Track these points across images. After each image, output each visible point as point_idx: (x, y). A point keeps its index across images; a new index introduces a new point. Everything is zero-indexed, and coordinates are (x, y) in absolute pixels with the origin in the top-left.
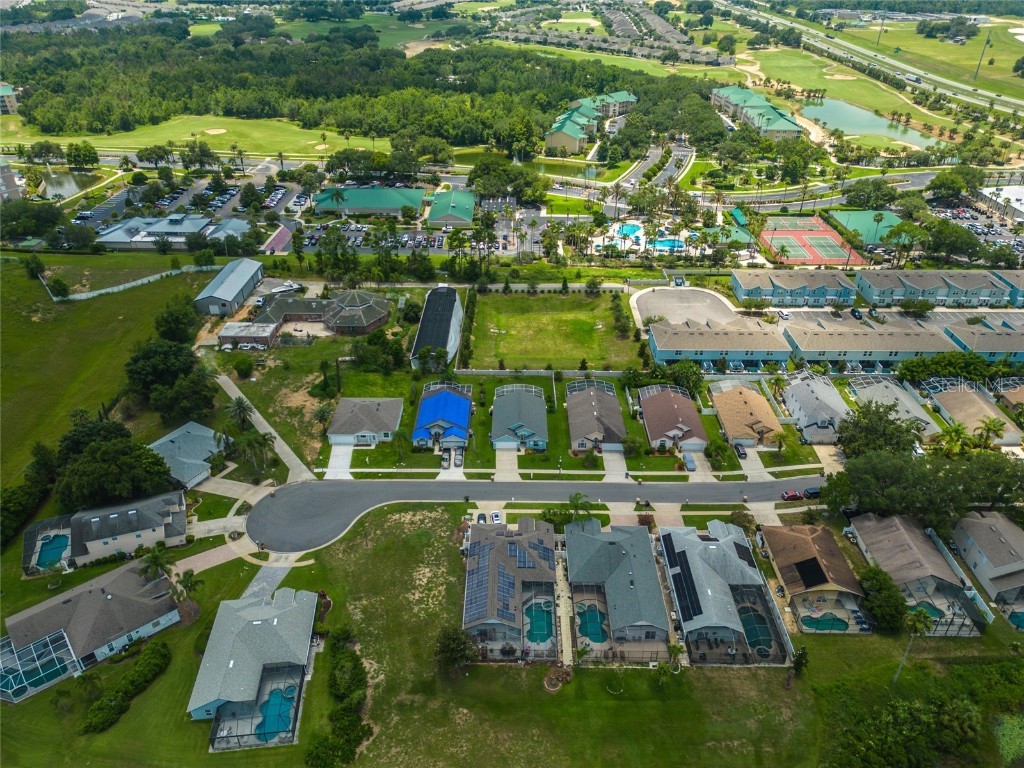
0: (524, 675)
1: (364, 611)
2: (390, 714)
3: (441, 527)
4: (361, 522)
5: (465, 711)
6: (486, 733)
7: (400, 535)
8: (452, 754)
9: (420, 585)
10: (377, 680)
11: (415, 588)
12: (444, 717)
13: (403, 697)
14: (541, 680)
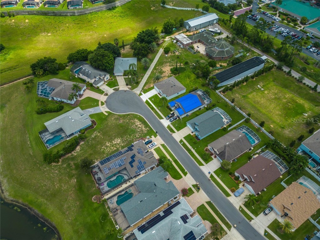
0: (94, 189)
1: (95, 136)
2: (66, 163)
3: (140, 133)
4: (129, 115)
5: (75, 181)
6: (71, 190)
7: (129, 126)
8: (62, 186)
9: (113, 143)
10: (74, 154)
11: (111, 142)
12: (71, 176)
13: (72, 163)
14: (94, 195)
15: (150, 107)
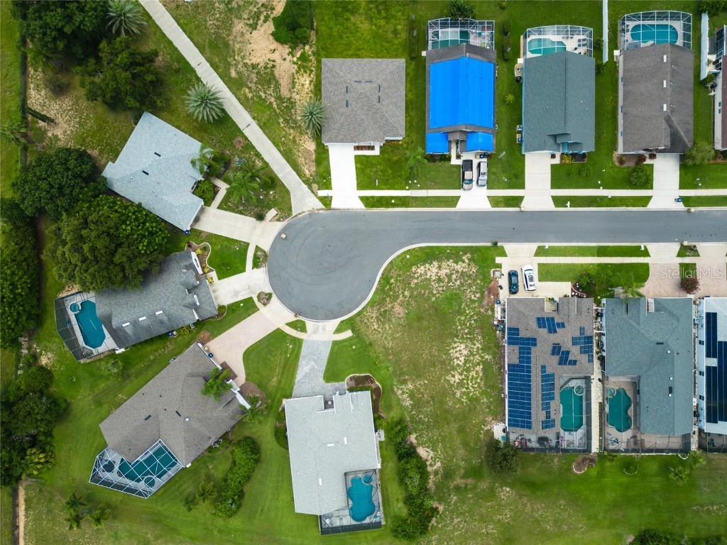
0: (556, 460)
1: (412, 396)
2: (450, 495)
3: (470, 286)
4: (385, 278)
5: (508, 489)
6: (525, 505)
7: (429, 298)
9: (458, 365)
10: (435, 467)
11: (454, 369)
12: (492, 493)
13: (459, 481)
14: (570, 465)
15: (394, 205)
